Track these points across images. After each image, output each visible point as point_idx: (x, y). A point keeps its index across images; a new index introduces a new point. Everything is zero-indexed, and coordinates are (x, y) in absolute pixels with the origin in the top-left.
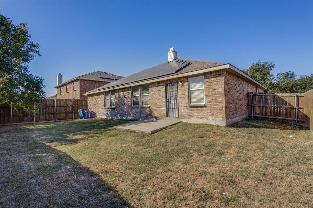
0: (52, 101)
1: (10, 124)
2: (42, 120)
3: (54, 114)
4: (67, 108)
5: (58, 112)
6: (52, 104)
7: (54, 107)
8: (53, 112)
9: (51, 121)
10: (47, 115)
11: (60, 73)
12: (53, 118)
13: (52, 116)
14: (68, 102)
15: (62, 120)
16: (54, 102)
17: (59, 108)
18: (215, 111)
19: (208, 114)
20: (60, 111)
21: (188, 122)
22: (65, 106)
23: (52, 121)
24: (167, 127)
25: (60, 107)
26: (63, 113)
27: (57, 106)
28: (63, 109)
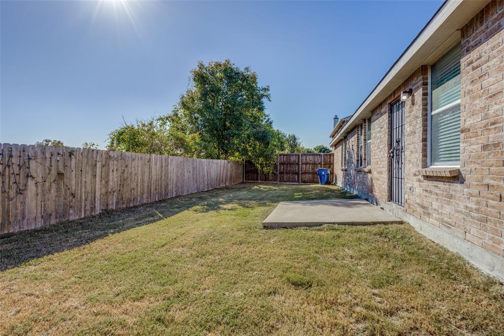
0: (297, 157)
1: (256, 181)
2: (285, 180)
3: (298, 174)
4: (314, 167)
5: (303, 171)
6: (297, 160)
7: (298, 164)
8: (297, 171)
9: (294, 183)
10: (290, 174)
11: (337, 116)
12: (297, 180)
13: (296, 176)
14: (316, 158)
15: (307, 184)
16: (299, 157)
17: (304, 166)
18: (493, 207)
19: (468, 215)
20: (306, 170)
21: (417, 229)
22: (312, 164)
23: (296, 183)
24: (321, 224)
25: (306, 164)
26: (309, 173)
27: (302, 164)
28: (309, 168)
